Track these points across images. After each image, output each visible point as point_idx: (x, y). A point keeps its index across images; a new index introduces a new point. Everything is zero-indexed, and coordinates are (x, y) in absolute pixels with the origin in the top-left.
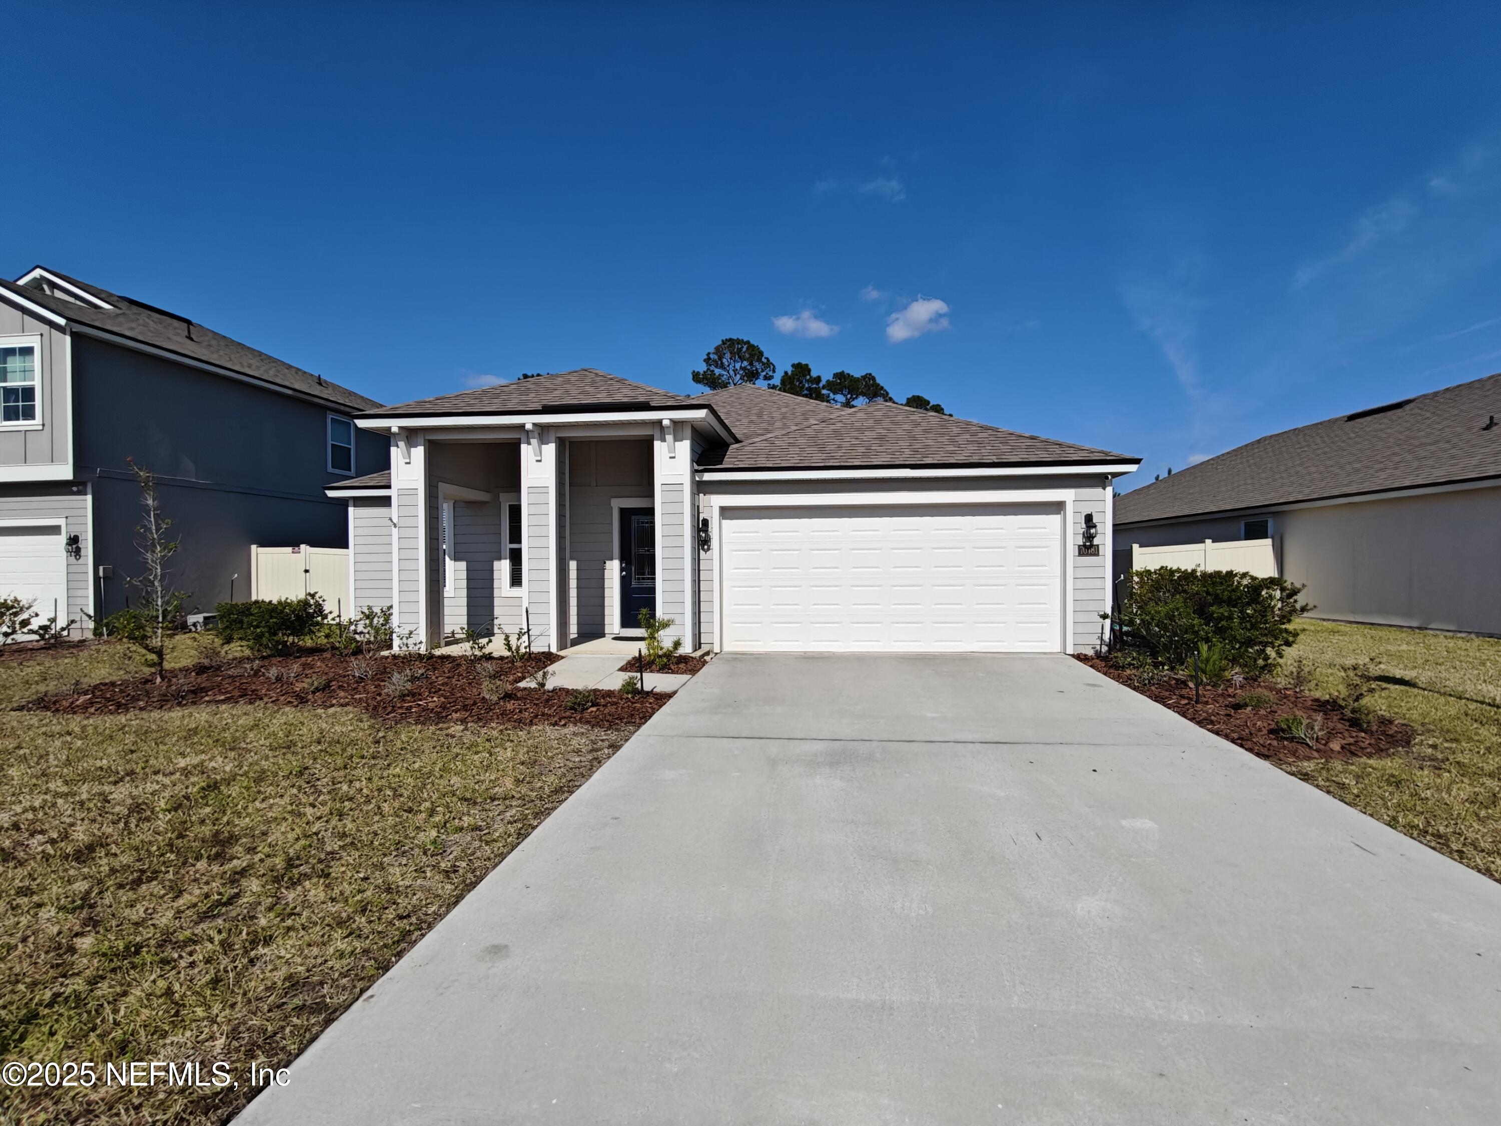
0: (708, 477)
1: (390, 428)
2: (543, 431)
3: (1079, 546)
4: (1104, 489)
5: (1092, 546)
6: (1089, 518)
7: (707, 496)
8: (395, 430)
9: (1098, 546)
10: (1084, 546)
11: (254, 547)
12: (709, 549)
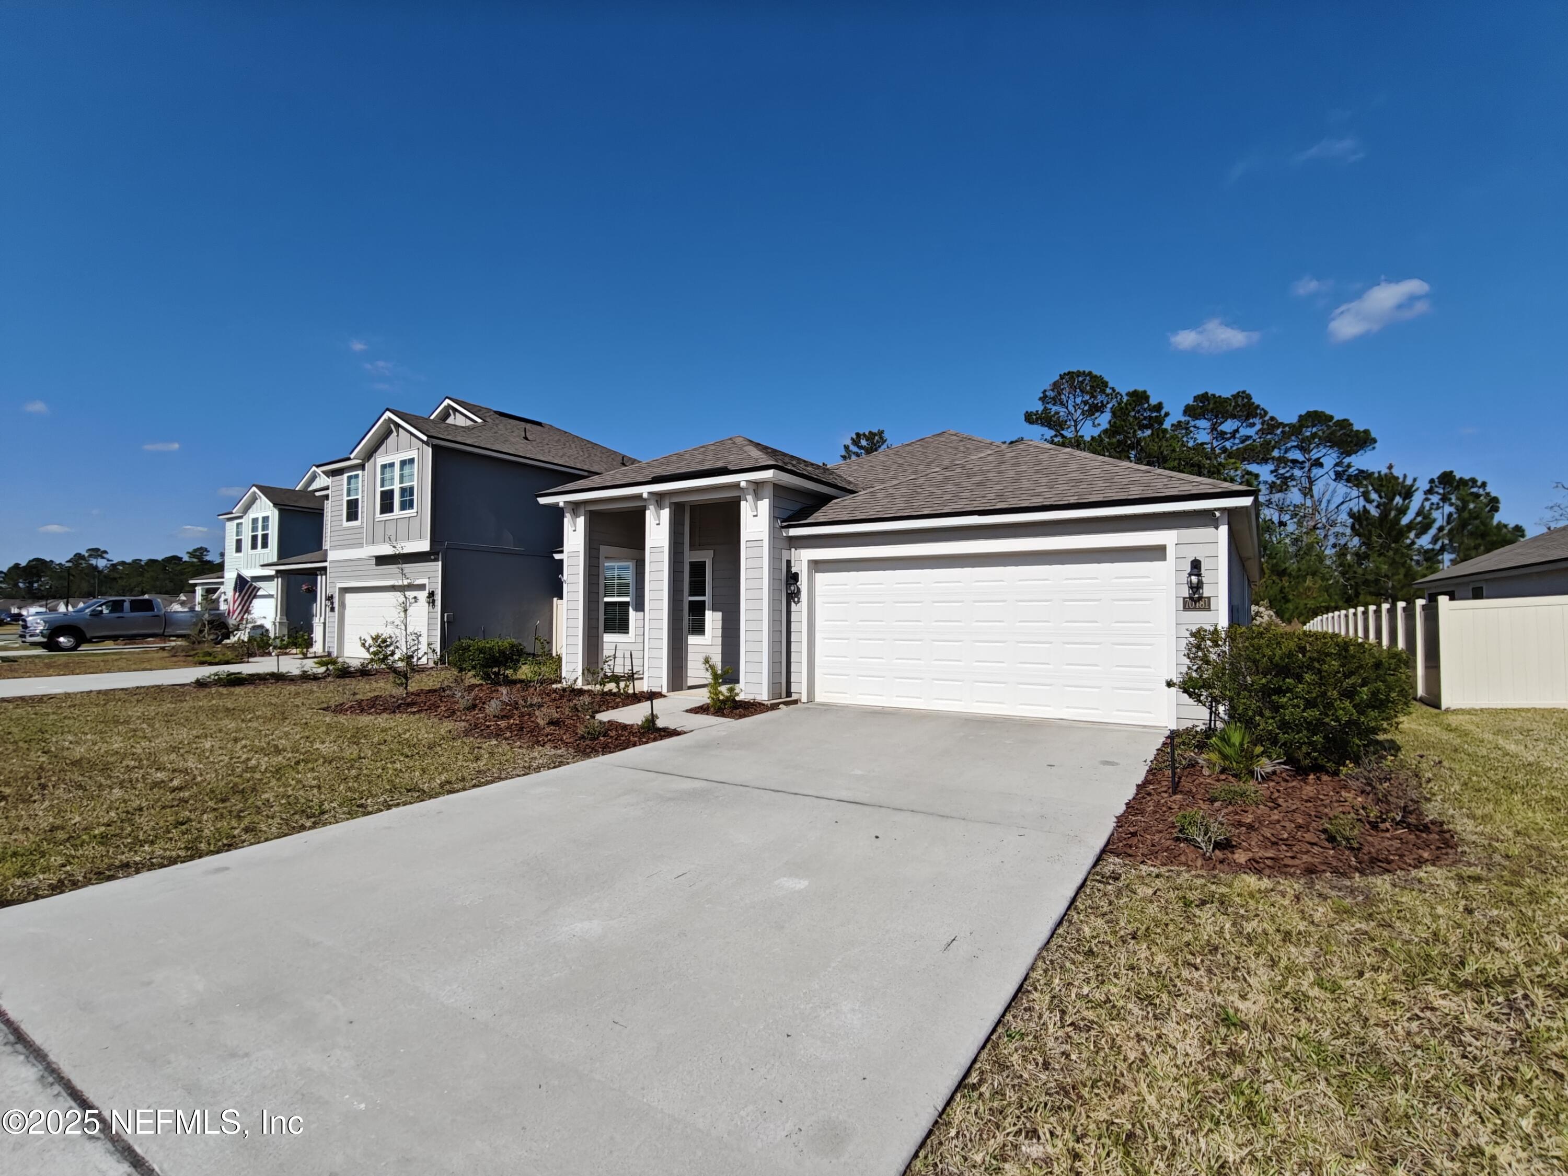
0: (793, 532)
1: (558, 503)
2: (659, 498)
3: (1184, 598)
4: (1217, 528)
5: (1200, 598)
6: (1196, 565)
7: (798, 551)
8: (561, 504)
9: (1209, 598)
10: (1191, 598)
11: (555, 599)
12: (799, 602)
